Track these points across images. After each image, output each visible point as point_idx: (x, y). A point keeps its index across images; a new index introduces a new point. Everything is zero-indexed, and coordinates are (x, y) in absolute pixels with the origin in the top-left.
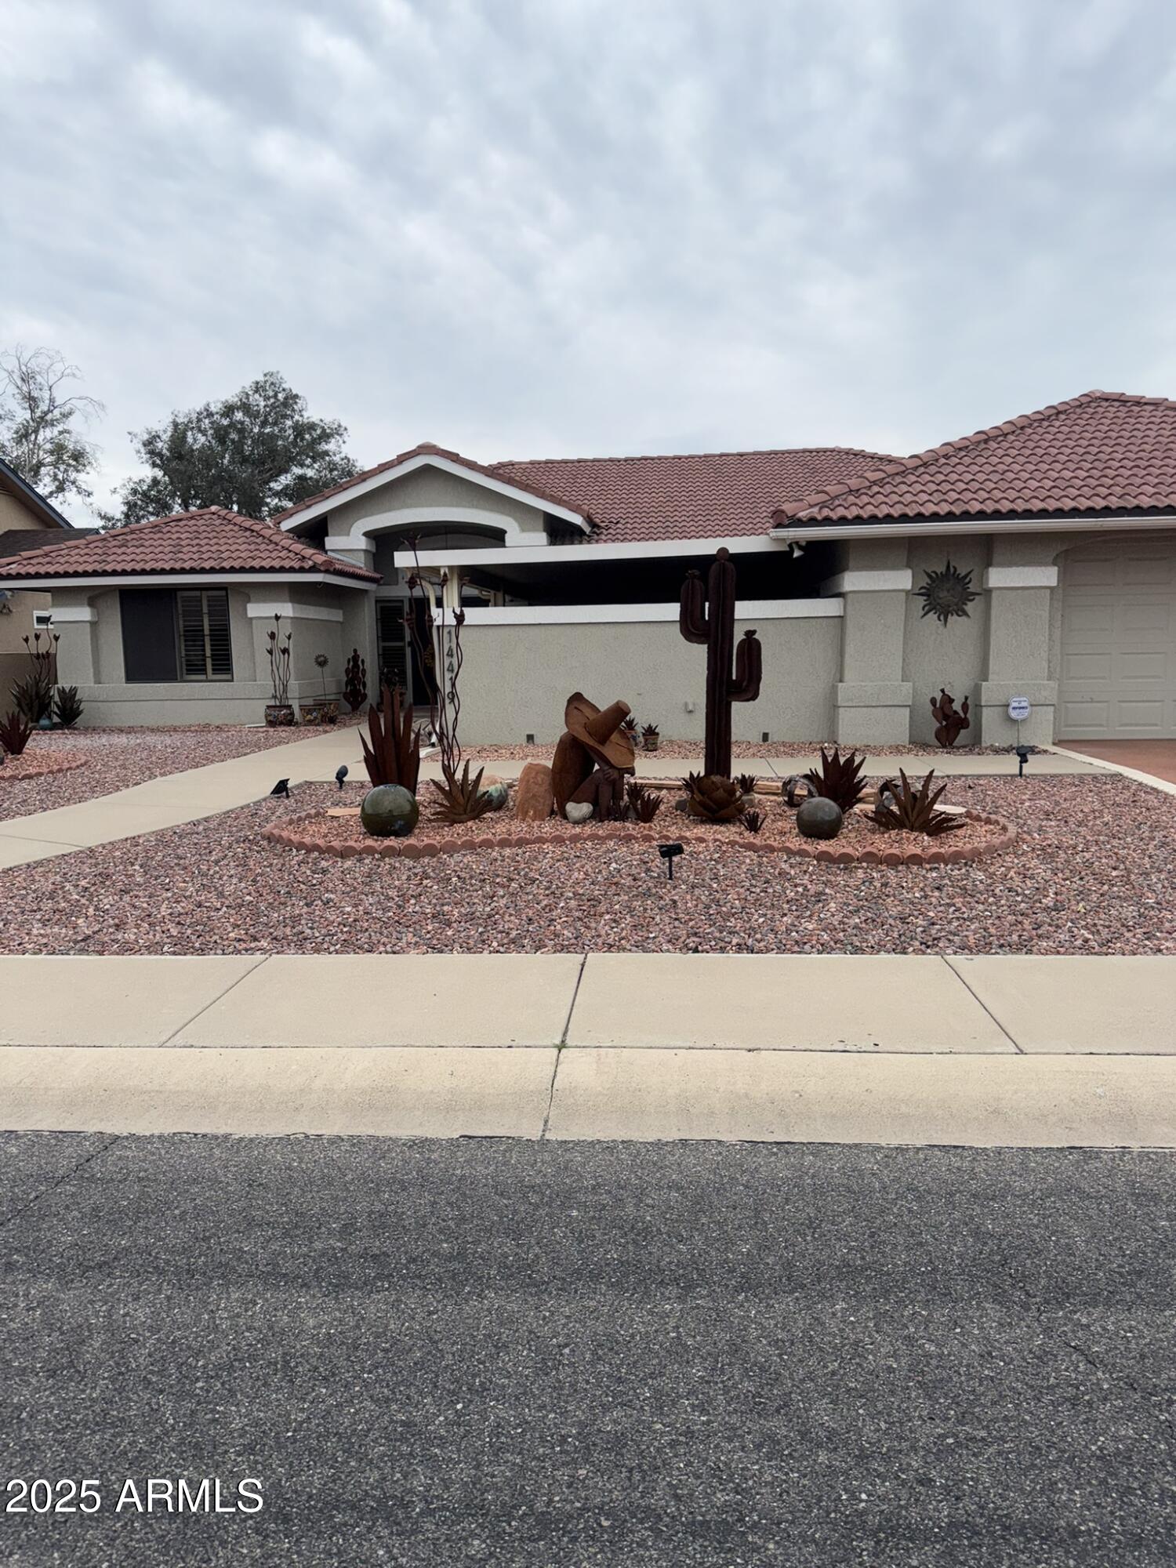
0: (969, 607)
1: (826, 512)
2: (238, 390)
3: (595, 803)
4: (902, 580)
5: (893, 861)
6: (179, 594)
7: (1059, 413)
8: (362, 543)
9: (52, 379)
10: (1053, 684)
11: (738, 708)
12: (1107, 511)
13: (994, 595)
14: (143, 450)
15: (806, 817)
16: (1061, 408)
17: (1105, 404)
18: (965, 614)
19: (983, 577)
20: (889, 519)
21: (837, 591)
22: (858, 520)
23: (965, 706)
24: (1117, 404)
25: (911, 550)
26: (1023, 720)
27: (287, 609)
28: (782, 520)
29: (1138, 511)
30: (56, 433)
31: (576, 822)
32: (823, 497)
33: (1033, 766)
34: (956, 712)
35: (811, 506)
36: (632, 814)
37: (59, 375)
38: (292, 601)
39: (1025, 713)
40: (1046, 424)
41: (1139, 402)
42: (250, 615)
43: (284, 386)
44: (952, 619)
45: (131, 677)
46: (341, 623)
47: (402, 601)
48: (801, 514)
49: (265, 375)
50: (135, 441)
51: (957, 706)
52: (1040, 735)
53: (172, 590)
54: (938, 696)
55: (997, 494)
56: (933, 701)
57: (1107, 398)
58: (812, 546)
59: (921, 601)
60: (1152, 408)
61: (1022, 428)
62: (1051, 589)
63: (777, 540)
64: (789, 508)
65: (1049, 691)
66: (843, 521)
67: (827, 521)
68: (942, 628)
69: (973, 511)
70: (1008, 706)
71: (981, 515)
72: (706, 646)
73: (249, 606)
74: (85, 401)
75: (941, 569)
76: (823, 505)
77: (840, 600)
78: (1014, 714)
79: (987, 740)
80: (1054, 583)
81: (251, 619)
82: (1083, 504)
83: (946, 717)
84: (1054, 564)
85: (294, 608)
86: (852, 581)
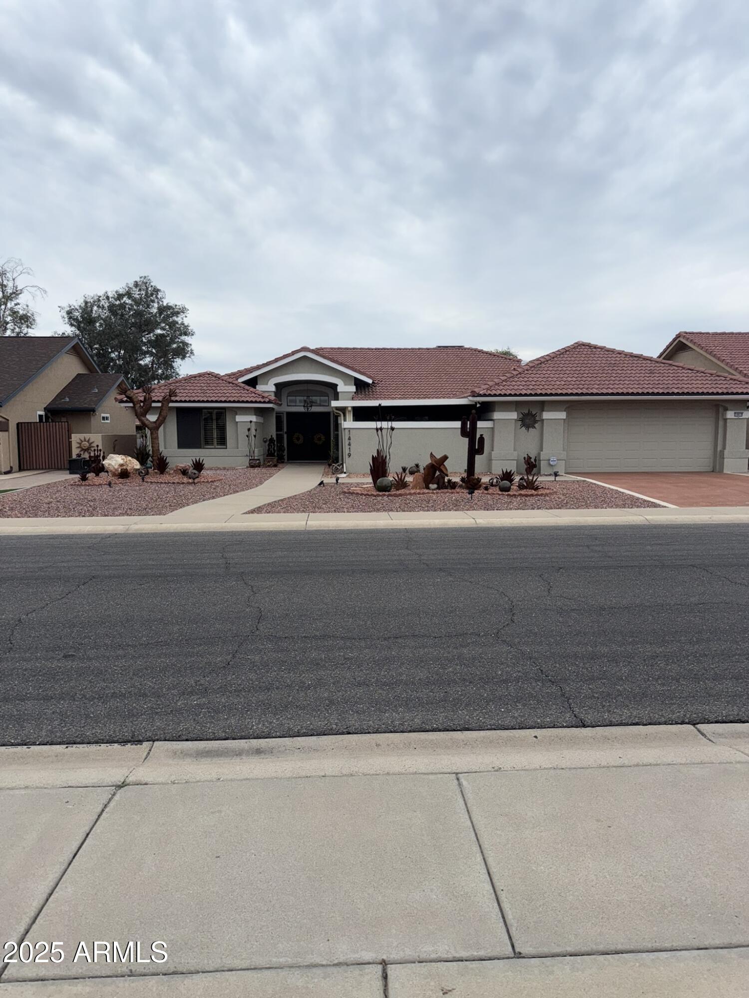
0: (536, 425)
1: (489, 392)
2: (124, 285)
3: (438, 484)
4: (514, 415)
5: (527, 496)
6: (203, 410)
7: (567, 351)
8: (273, 389)
9: (15, 275)
10: (565, 453)
11: (477, 457)
12: (582, 394)
13: (545, 421)
14: (66, 316)
15: (502, 486)
16: (567, 349)
17: (583, 347)
18: (535, 428)
19: (541, 415)
20: (510, 395)
21: (490, 418)
22: (500, 395)
23: (535, 460)
24: (587, 347)
25: (517, 405)
26: (555, 465)
27: (254, 418)
28: (474, 394)
29: (592, 394)
30: (13, 304)
31: (433, 490)
32: (487, 386)
33: (558, 478)
34: (532, 462)
35: (484, 390)
36: (449, 487)
37: (19, 272)
38: (255, 415)
39: (555, 463)
40: (562, 356)
41: (596, 347)
42: (237, 420)
43: (152, 284)
44: (531, 429)
45: (180, 446)
46: (263, 424)
47: (283, 413)
48: (481, 392)
49: (141, 278)
50: (62, 311)
51: (532, 460)
52: (561, 470)
53: (200, 409)
54: (526, 456)
55: (546, 387)
56: (525, 458)
57: (584, 345)
58: (483, 403)
59: (520, 423)
60: (600, 350)
61: (553, 358)
62: (564, 419)
63: (470, 401)
64: (477, 390)
65: (563, 455)
66: (495, 395)
67: (490, 395)
68: (527, 433)
69: (538, 393)
70: (549, 460)
71: (541, 395)
72: (467, 439)
73: (237, 417)
74: (36, 289)
75: (526, 412)
76: (488, 389)
77: (492, 422)
78: (551, 463)
79: (542, 472)
80: (565, 418)
81: (237, 422)
82: (575, 391)
83: (529, 464)
84: (565, 411)
85: (257, 418)
86: (497, 415)
